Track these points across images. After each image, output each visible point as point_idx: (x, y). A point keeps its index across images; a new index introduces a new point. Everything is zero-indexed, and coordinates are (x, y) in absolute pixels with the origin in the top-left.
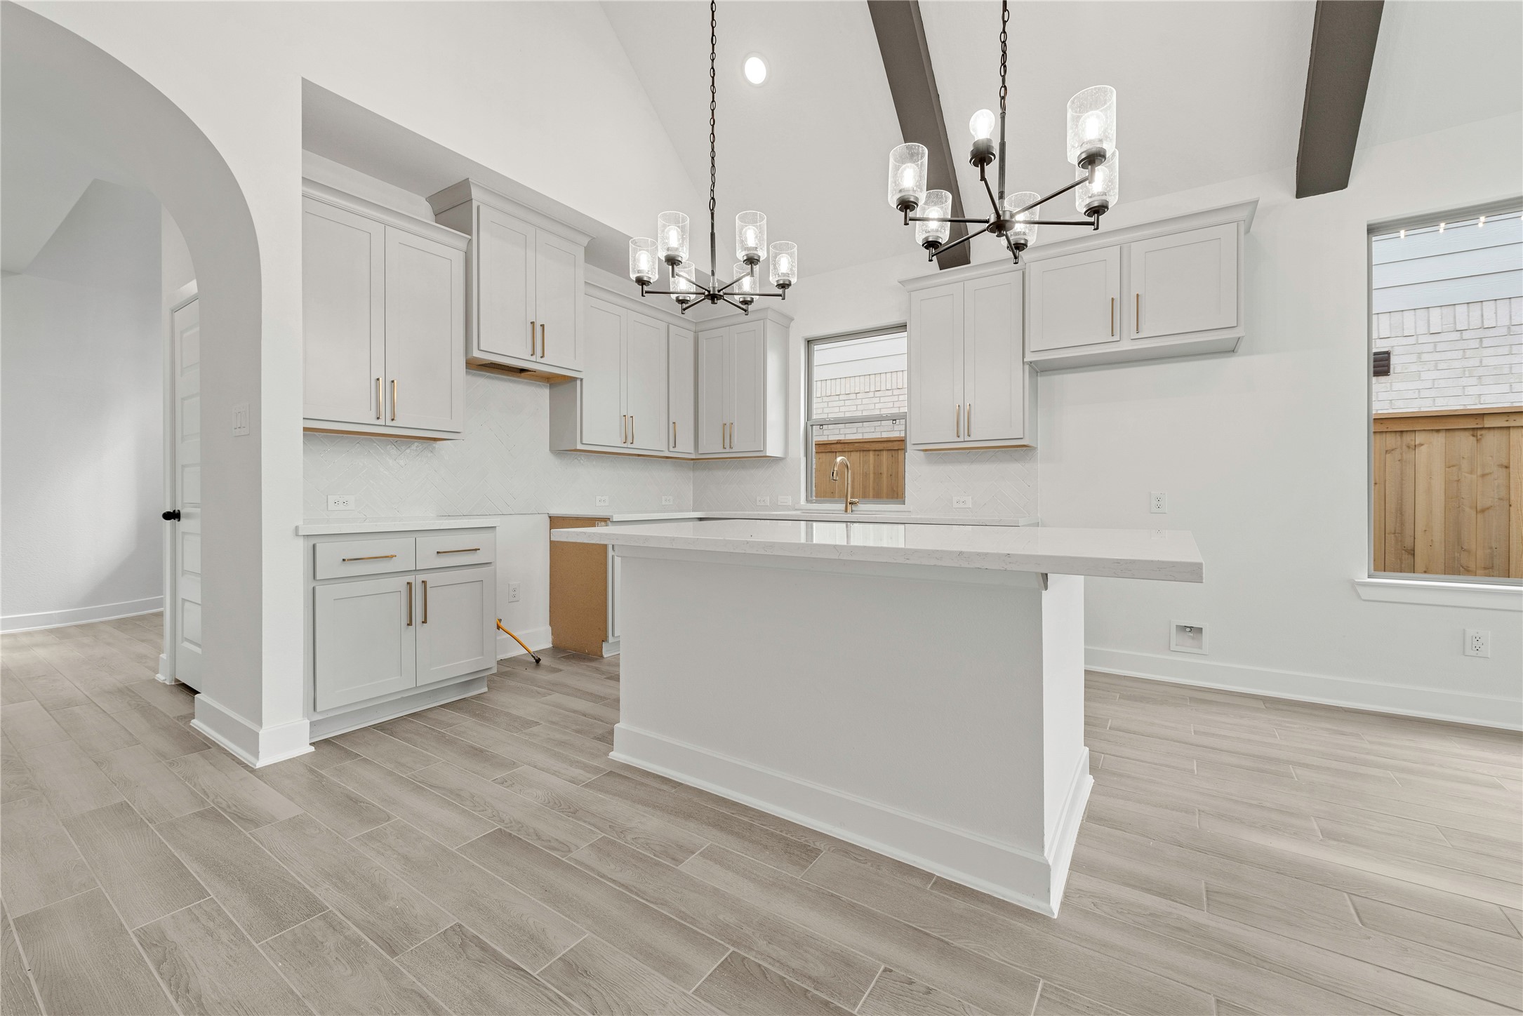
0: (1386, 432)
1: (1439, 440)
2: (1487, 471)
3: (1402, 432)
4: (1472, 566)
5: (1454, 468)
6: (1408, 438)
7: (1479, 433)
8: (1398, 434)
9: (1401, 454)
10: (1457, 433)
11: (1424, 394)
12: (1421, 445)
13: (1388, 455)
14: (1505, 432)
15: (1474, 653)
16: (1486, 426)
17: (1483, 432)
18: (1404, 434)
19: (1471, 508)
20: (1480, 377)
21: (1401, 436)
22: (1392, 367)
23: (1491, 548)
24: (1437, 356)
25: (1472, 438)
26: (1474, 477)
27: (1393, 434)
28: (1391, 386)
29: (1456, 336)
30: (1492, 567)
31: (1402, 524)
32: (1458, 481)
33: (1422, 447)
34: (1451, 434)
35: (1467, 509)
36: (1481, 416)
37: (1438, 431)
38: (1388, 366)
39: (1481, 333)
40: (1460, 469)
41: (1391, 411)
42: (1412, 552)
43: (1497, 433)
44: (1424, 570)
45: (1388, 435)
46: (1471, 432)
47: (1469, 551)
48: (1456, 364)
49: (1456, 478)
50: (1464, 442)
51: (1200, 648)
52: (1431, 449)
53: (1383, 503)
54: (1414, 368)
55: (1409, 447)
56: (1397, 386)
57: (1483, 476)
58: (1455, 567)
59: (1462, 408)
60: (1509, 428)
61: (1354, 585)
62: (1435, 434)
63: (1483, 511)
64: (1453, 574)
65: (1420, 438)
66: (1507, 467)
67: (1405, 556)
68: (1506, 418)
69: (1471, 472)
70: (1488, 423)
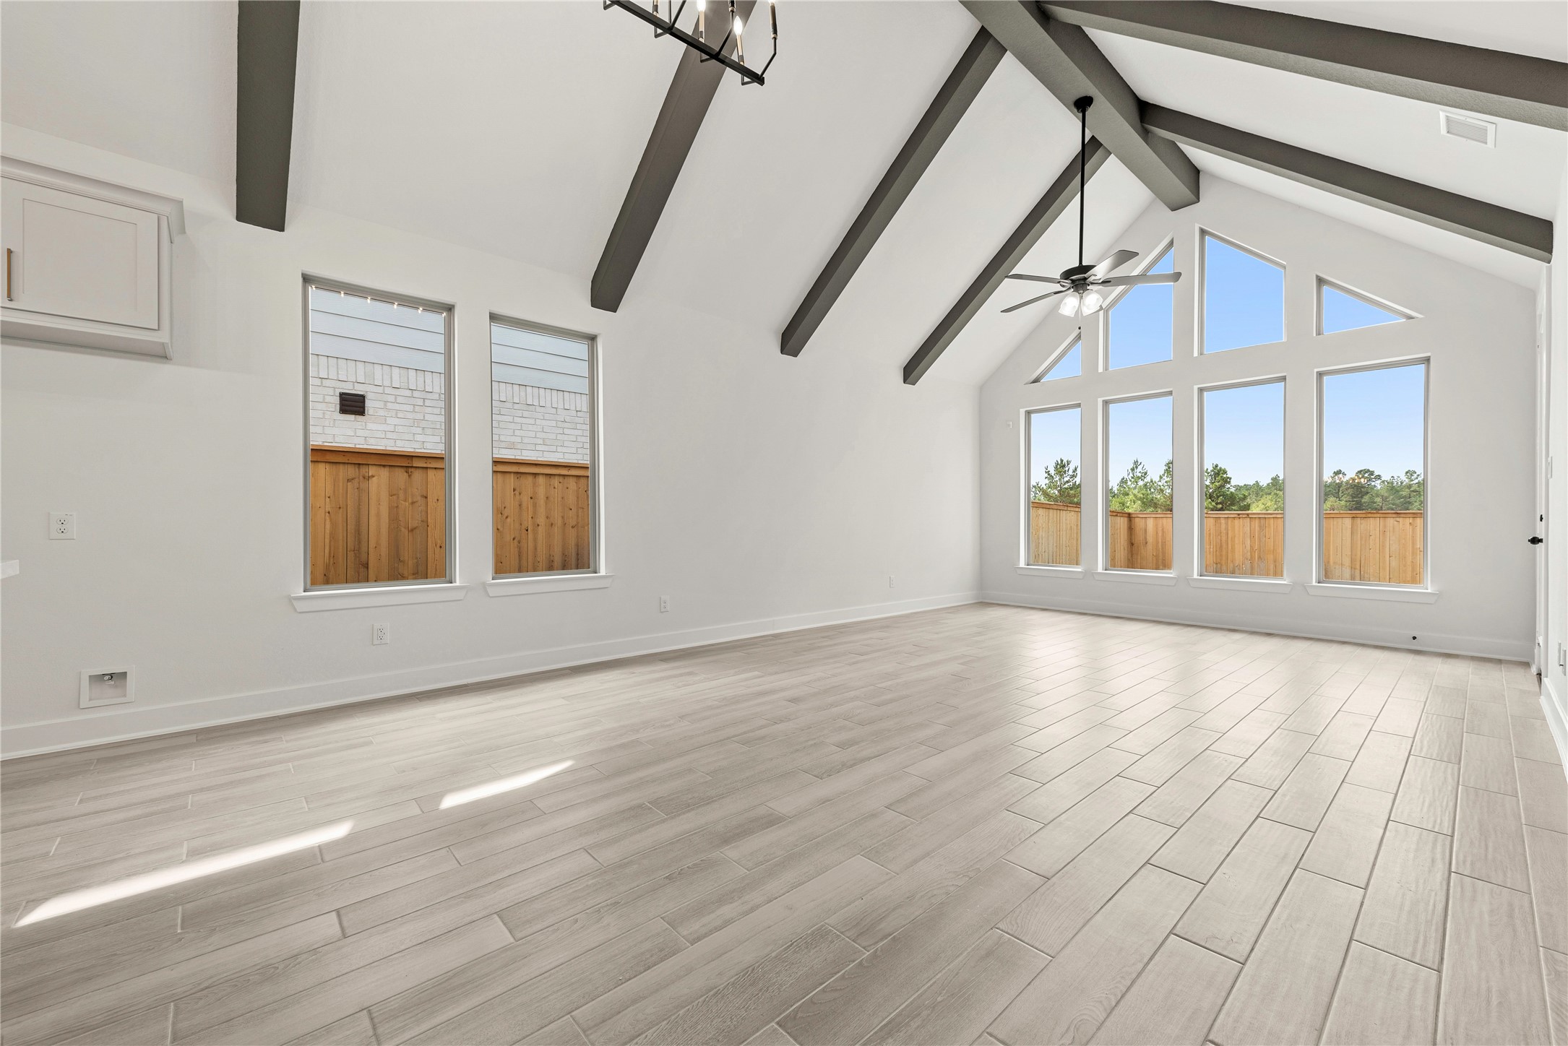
0: (348, 463)
1: (384, 473)
2: (415, 500)
3: (359, 464)
4: (406, 574)
5: (394, 497)
6: (364, 470)
7: (410, 470)
8: (357, 466)
9: (359, 483)
10: (397, 469)
11: (389, 435)
12: (373, 476)
13: (349, 484)
14: (425, 470)
15: (378, 642)
16: (414, 465)
17: (413, 470)
18: (361, 466)
19: (405, 528)
20: (423, 428)
21: (359, 468)
22: (366, 408)
23: (417, 558)
24: (397, 407)
25: (405, 474)
26: (407, 504)
27: (353, 466)
28: (366, 425)
29: (408, 393)
30: (417, 573)
31: (360, 542)
32: (397, 507)
33: (374, 478)
34: (393, 469)
35: (403, 529)
36: (410, 457)
37: (384, 466)
38: (364, 407)
39: (423, 395)
40: (398, 498)
41: (365, 447)
42: (366, 566)
43: (420, 470)
44: (375, 579)
45: (349, 466)
46: (405, 469)
47: (403, 562)
48: (410, 416)
49: (396, 505)
50: (401, 475)
51: (125, 696)
52: (380, 480)
53: (345, 525)
54: (382, 413)
55: (364, 478)
56: (370, 426)
57: (413, 503)
58: (395, 575)
59: (412, 450)
60: (427, 468)
61: (291, 600)
62: (382, 468)
63: (412, 530)
64: (394, 580)
65: (372, 471)
66: (426, 497)
67: (362, 570)
68: (424, 460)
69: (405, 501)
70: (416, 463)
